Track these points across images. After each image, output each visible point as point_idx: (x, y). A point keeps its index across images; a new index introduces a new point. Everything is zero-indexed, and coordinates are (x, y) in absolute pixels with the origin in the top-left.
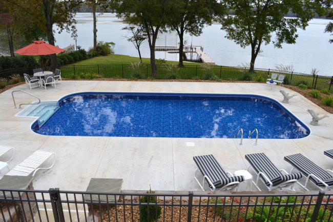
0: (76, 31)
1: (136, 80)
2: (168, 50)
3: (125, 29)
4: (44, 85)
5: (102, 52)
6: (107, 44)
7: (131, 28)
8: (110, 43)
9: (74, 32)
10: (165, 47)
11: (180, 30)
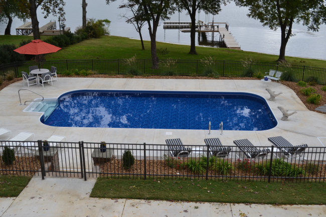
0: (64, 13)
1: (132, 77)
2: (182, 27)
3: (122, 7)
4: (41, 82)
5: (94, 33)
6: (100, 22)
7: (130, 5)
8: (103, 21)
9: (62, 15)
10: (179, 23)
11: (191, 9)
